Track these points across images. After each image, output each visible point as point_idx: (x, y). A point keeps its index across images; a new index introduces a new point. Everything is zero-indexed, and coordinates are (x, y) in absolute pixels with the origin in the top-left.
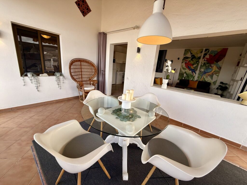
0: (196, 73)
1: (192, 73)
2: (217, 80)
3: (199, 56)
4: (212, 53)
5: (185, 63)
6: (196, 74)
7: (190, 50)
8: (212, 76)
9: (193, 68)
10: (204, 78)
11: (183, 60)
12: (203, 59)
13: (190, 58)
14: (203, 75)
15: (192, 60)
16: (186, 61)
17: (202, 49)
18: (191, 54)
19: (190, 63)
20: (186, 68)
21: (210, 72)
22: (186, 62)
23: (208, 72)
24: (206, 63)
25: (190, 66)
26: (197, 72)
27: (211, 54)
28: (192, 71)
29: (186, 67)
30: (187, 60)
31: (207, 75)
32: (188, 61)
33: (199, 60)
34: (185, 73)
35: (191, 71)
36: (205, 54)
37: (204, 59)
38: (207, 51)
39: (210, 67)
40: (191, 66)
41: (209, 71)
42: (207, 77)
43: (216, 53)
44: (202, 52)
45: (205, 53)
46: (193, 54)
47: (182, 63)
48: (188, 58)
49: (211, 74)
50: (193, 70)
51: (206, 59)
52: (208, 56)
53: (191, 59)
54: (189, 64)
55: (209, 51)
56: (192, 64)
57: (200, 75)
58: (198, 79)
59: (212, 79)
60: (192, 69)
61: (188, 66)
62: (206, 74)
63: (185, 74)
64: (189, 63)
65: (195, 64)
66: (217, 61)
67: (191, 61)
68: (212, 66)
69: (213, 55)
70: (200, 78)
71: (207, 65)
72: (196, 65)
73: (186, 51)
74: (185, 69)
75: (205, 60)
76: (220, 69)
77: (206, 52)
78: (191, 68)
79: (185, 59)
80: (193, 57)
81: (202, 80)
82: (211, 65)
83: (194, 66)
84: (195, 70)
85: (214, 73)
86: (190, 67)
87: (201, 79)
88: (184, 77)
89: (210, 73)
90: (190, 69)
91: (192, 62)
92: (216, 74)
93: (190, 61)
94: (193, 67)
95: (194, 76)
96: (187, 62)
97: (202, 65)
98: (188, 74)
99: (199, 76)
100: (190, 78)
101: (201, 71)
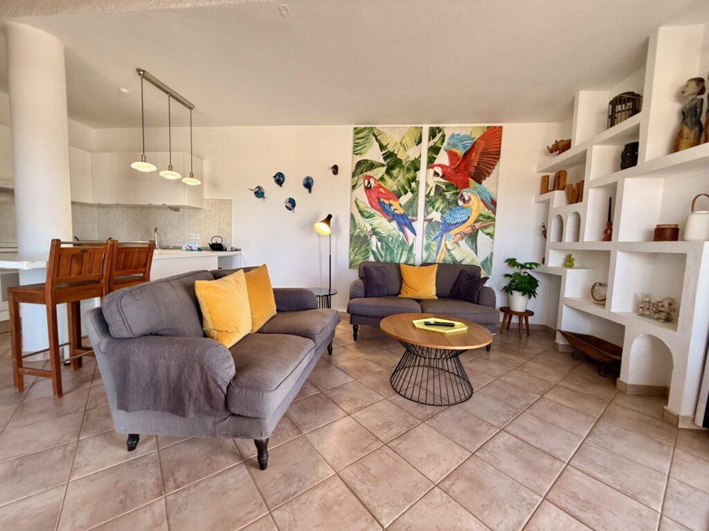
0: (413, 231)
1: (401, 234)
2: (492, 254)
3: (412, 158)
4: (455, 146)
5: (368, 189)
6: (415, 234)
7: (375, 132)
8: (472, 237)
9: (401, 211)
10: (449, 251)
11: (354, 175)
12: (431, 171)
13: (383, 165)
14: (442, 236)
15: (388, 172)
16: (369, 178)
17: (416, 128)
18: (382, 147)
19: (384, 188)
20: (373, 211)
21: (464, 222)
22: (369, 183)
23: (458, 225)
24: (444, 187)
25: (389, 199)
26: (419, 225)
27: (454, 150)
28: (399, 224)
29: (373, 207)
30: (368, 173)
31: (456, 235)
32: (378, 177)
33: (417, 173)
34: (374, 232)
35: (394, 224)
36: (435, 150)
37: (432, 167)
38: (439, 136)
39: (460, 203)
40: (392, 202)
41: (460, 221)
42: (457, 243)
43: (469, 144)
44: (420, 141)
45: (432, 143)
46: (390, 148)
47: (354, 187)
48: (372, 166)
49: (470, 228)
50: (403, 216)
51: (439, 170)
52: (443, 159)
53: (385, 168)
54: (381, 190)
55: (444, 136)
56: (394, 192)
57: (433, 237)
58: (428, 257)
59: (476, 253)
60: (398, 215)
62: (451, 229)
63: (374, 239)
64: (382, 187)
65: (406, 192)
66: (479, 177)
67: (386, 177)
68: (467, 198)
69: (460, 152)
70: (435, 249)
71: (448, 195)
72: (410, 195)
73: (361, 135)
74: (371, 216)
75: (436, 174)
76: (493, 206)
77: (436, 139)
78: (392, 208)
79: (362, 173)
80: (392, 161)
81: (444, 260)
82: (462, 195)
83: (405, 199)
84: (410, 217)
85: (477, 225)
86: (387, 207)
87: (437, 254)
88: (374, 253)
89: (465, 228)
90: (392, 217)
91: (391, 185)
92: (486, 227)
93: (382, 179)
94: (400, 205)
95: (411, 244)
96: (372, 182)
97: (432, 194)
98: (385, 235)
99: (430, 242)
100: (397, 254)
101: (432, 219)
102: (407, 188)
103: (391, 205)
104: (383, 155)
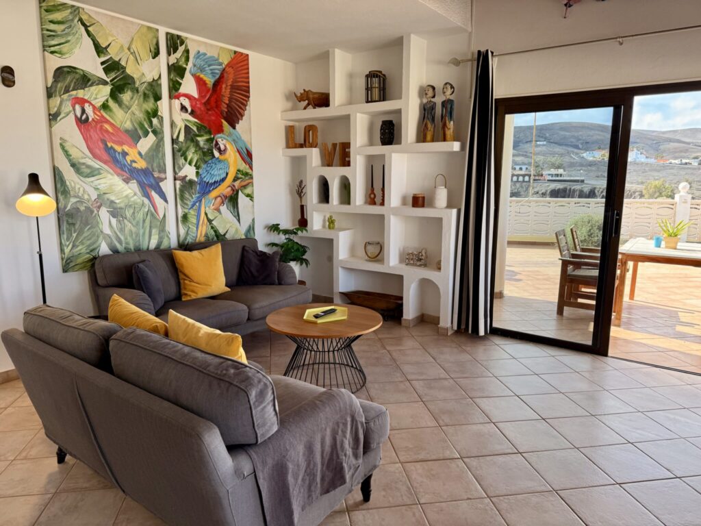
0: (163, 196)
1: (146, 201)
2: (253, 220)
3: (149, 78)
4: (202, 70)
5: (82, 122)
6: (166, 201)
7: (84, 17)
8: (233, 200)
9: (141, 164)
10: (210, 221)
11: (50, 94)
12: (176, 103)
13: (105, 83)
14: (201, 201)
15: (114, 95)
16: (82, 102)
17: (149, 28)
18: (99, 50)
19: (111, 125)
20: (96, 164)
21: (223, 180)
22: (83, 111)
23: (217, 184)
24: (195, 129)
25: (121, 144)
26: (168, 186)
27: (202, 76)
28: (142, 185)
29: (95, 156)
30: (80, 93)
31: (216, 198)
32: (98, 103)
33: (158, 102)
34: (101, 200)
35: (134, 185)
36: (177, 71)
37: (178, 97)
38: (181, 49)
39: (216, 154)
40: (126, 148)
41: (218, 179)
42: (218, 210)
43: (218, 69)
44: (156, 54)
45: (173, 59)
46: (113, 53)
47: (53, 117)
48: (85, 80)
49: (230, 189)
50: (146, 172)
51: (187, 103)
52: (189, 86)
53: (108, 89)
54: (107, 126)
55: (187, 51)
56: (127, 131)
57: (190, 204)
58: (187, 234)
59: (239, 221)
60: (138, 170)
61: (109, 150)
62: (210, 191)
63: (104, 214)
64: (107, 122)
65: (146, 134)
67: (111, 103)
68: (222, 147)
69: (210, 81)
70: (195, 221)
71: (201, 140)
72: (151, 137)
73: (57, 16)
74: (93, 173)
75: (183, 108)
76: (249, 160)
77: (178, 54)
78: (129, 158)
79: (67, 91)
80: (121, 83)
81: (206, 235)
82: (217, 144)
83: (146, 143)
84: (156, 174)
85: (237, 184)
86: (120, 158)
87: (197, 228)
88: (107, 237)
89: (224, 189)
90: (130, 173)
91: (122, 118)
92: (245, 187)
93: (105, 106)
94: (140, 154)
95: (161, 216)
96: (89, 110)
97: (182, 138)
98: (122, 205)
99: (186, 211)
100: (144, 233)
101: (186, 176)
102: (146, 126)
103: (125, 154)
104: (102, 63)
